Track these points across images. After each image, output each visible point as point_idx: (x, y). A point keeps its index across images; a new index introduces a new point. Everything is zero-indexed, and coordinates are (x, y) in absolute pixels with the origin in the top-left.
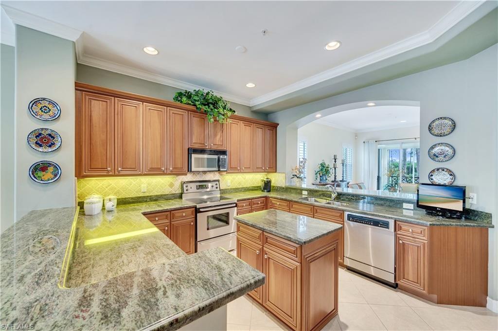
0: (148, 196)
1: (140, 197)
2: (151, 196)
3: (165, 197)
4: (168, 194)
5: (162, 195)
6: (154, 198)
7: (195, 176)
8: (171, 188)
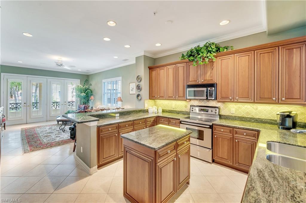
0: (175, 111)
1: (172, 110)
2: (176, 111)
3: (183, 112)
4: (184, 111)
5: (181, 111)
6: (178, 112)
7: (200, 102)
8: (186, 108)
